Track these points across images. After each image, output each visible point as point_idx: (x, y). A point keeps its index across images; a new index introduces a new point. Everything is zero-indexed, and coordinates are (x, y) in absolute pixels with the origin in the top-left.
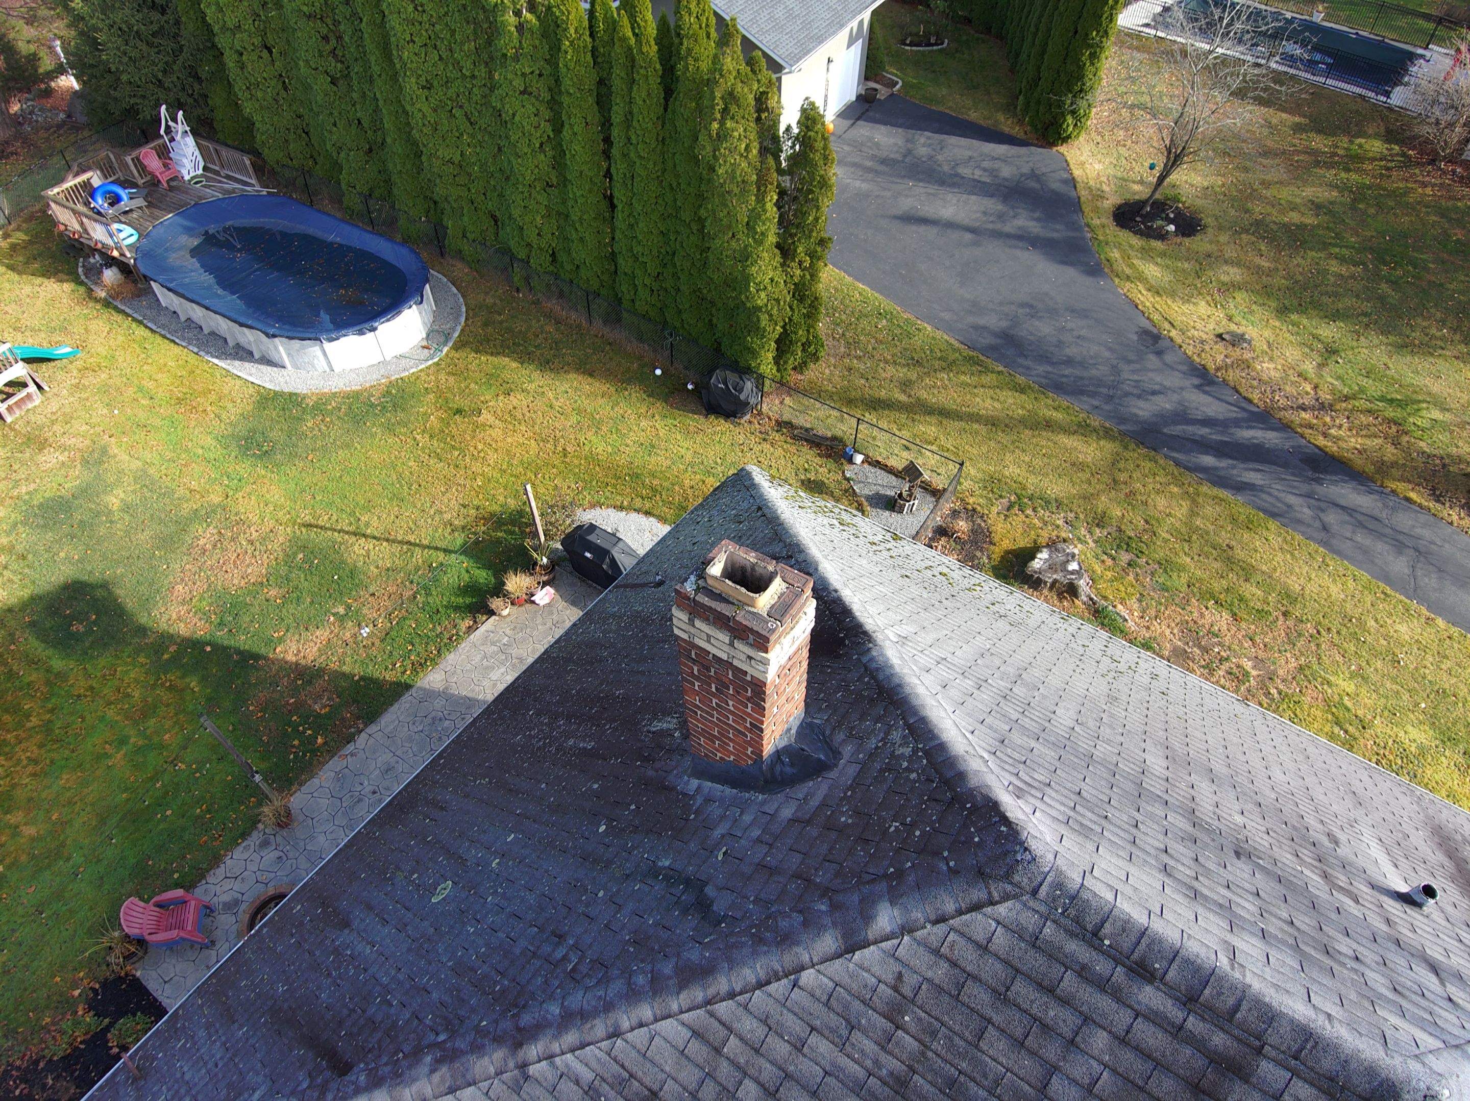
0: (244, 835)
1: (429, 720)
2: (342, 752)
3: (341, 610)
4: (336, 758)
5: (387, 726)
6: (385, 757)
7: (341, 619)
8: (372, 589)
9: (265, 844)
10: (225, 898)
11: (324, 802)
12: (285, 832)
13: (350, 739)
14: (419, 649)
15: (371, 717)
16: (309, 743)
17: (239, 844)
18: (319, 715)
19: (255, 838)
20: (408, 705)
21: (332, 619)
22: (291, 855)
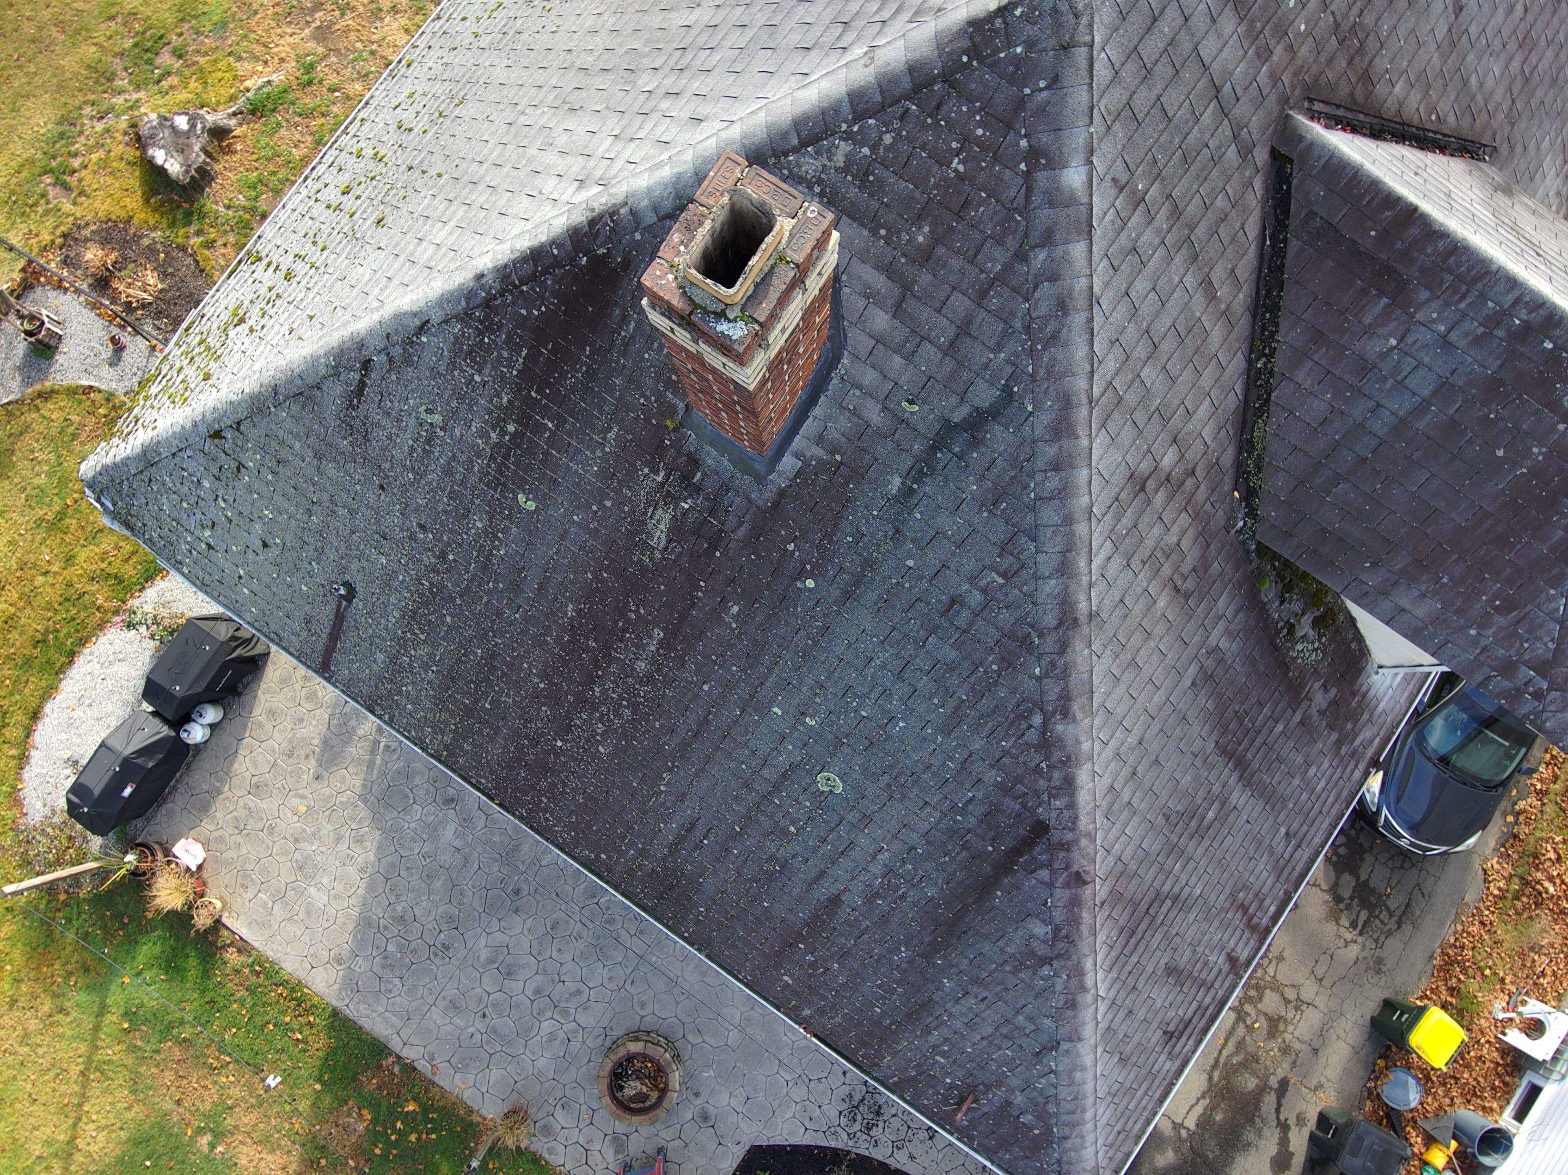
0: (536, 1159)
1: (386, 974)
2: (429, 1074)
3: (205, 1140)
4: (436, 1079)
5: (393, 1026)
6: (436, 1016)
7: (219, 1136)
8: (168, 1105)
9: (547, 1130)
10: (610, 1154)
11: (495, 1074)
12: (532, 1111)
13: (410, 1069)
14: (273, 1013)
15: (379, 1049)
16: (414, 1120)
17: (547, 1162)
18: (374, 1121)
19: (540, 1146)
20: (362, 1007)
21: (220, 1149)
22: (559, 1095)
